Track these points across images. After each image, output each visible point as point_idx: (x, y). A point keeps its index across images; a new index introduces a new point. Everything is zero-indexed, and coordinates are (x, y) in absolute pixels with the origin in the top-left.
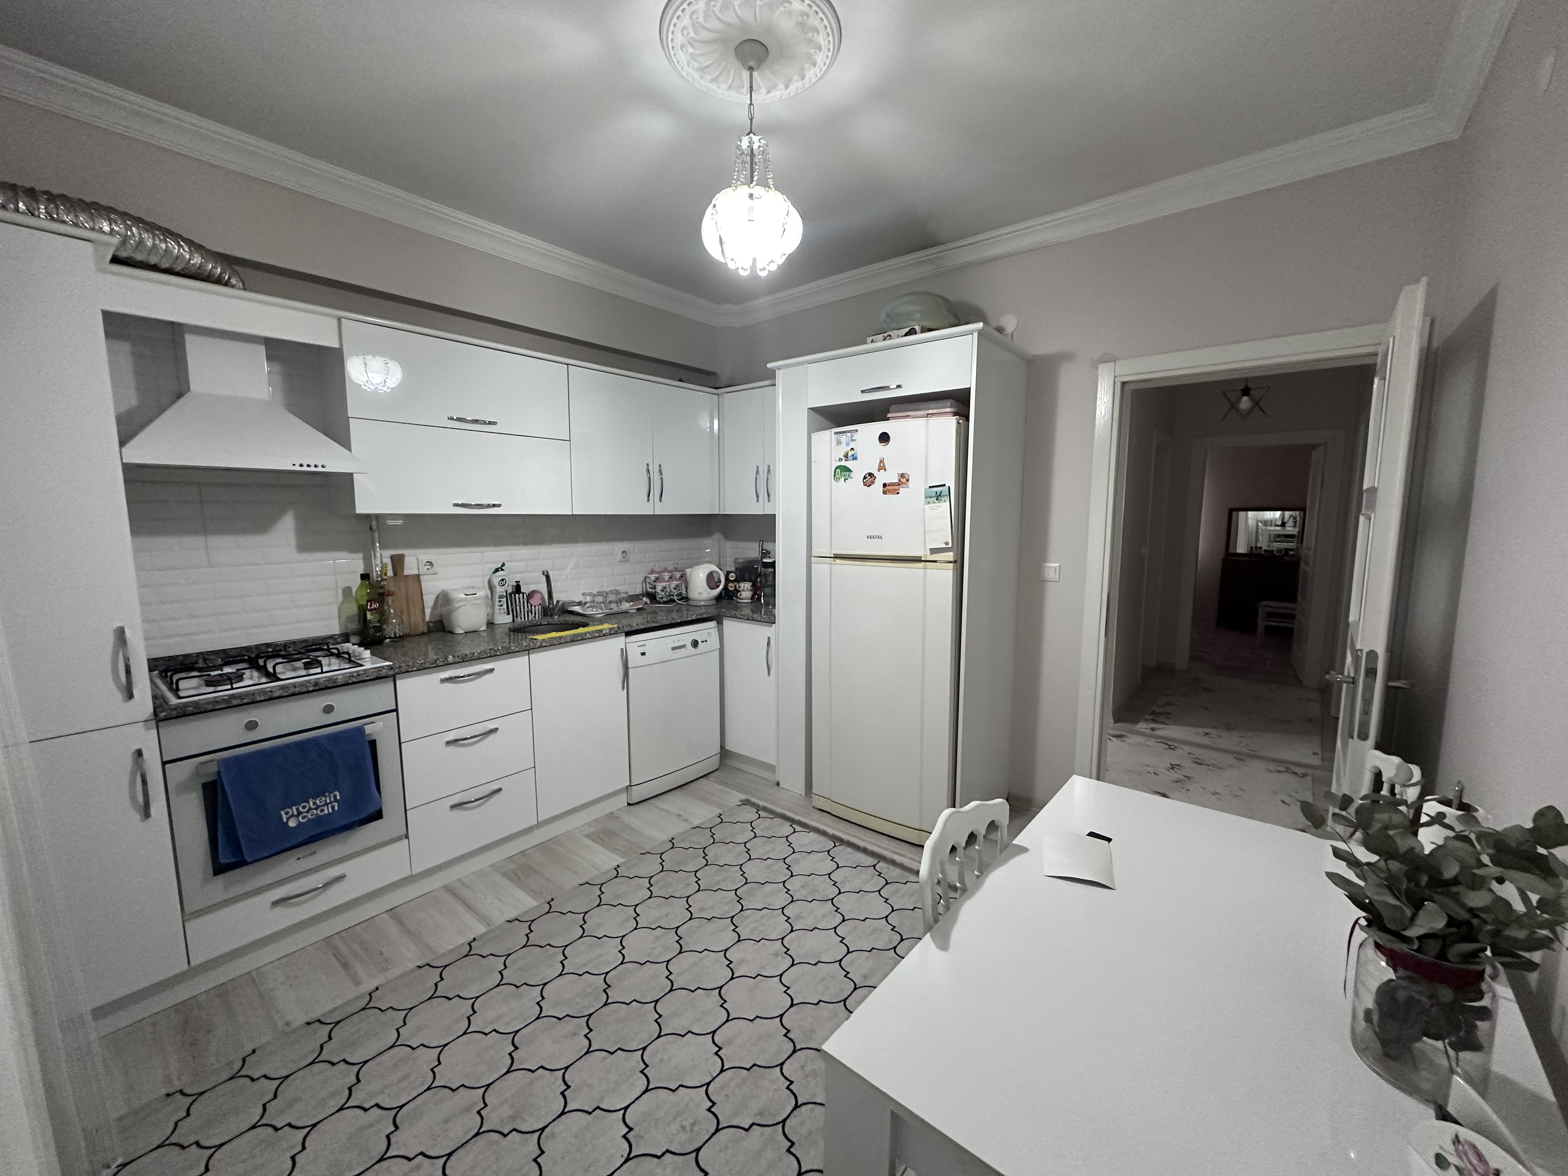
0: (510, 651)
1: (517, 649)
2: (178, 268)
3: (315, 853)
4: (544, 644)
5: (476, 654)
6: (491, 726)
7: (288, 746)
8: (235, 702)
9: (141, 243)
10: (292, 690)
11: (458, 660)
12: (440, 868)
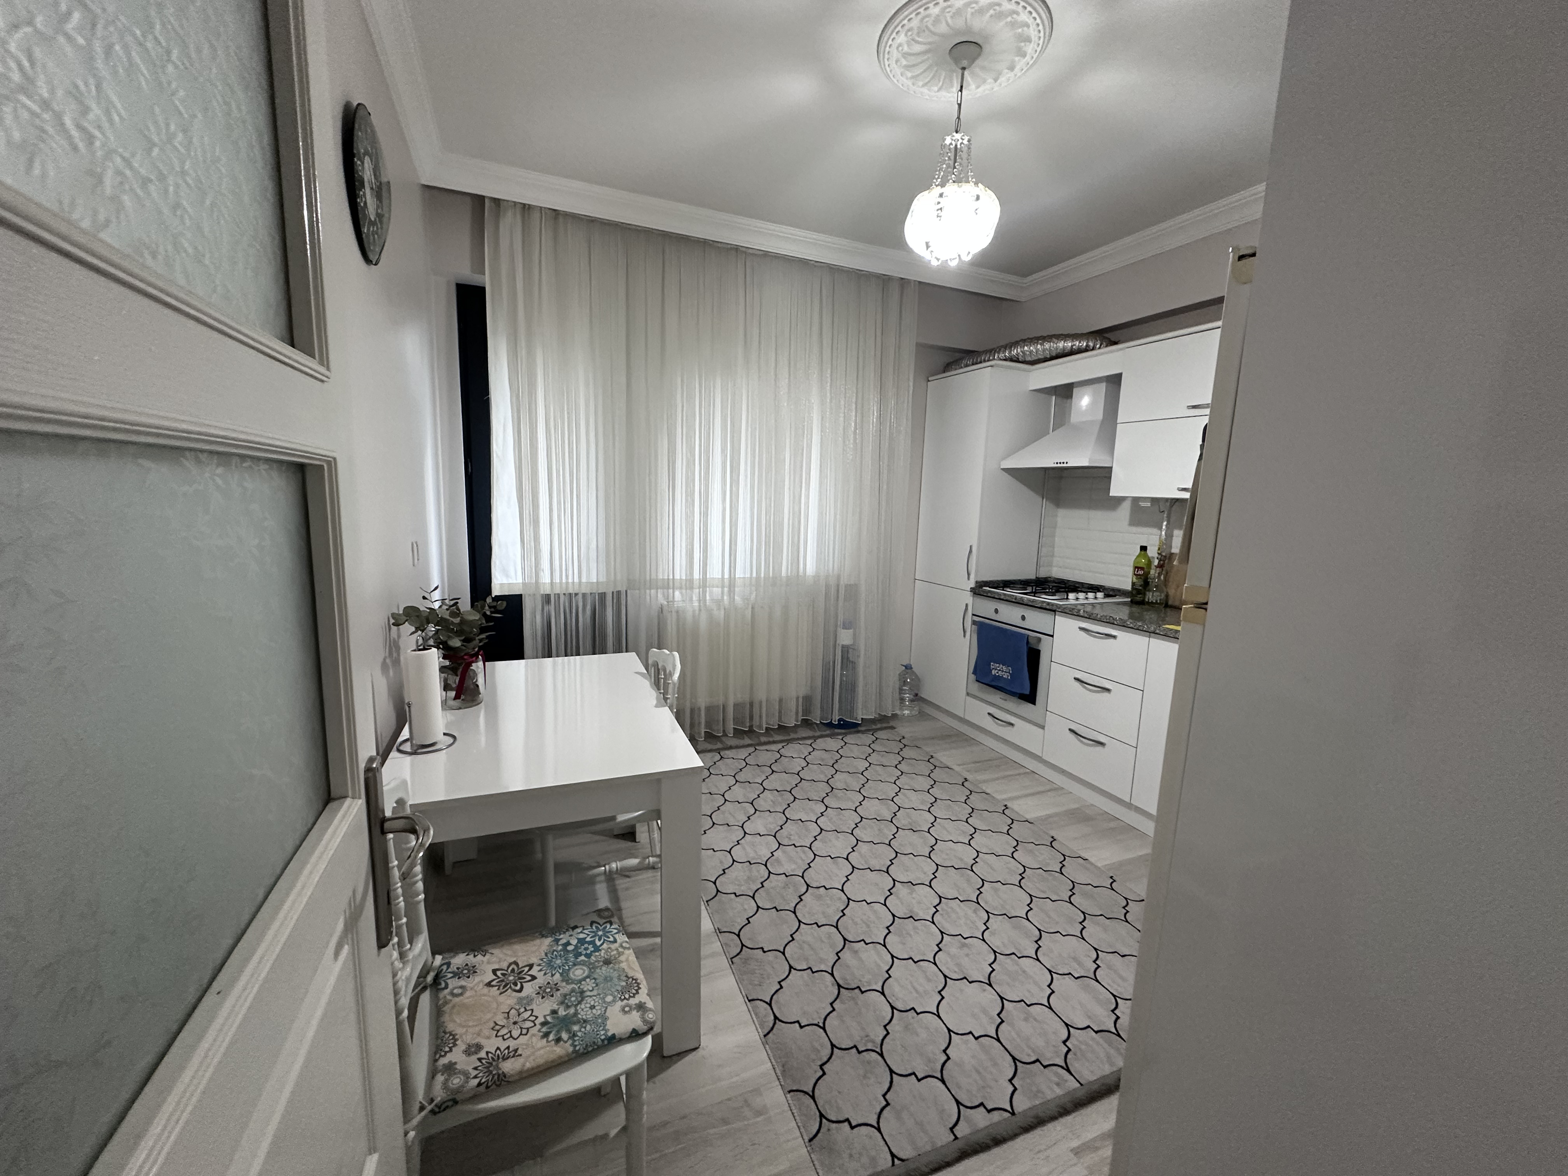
0: (1125, 624)
1: (1131, 625)
2: (1054, 354)
3: (1006, 700)
4: (1158, 631)
5: (1099, 616)
6: (1107, 685)
7: (999, 628)
8: (989, 595)
9: (1031, 352)
10: (1007, 598)
11: (1086, 615)
12: (1063, 772)
